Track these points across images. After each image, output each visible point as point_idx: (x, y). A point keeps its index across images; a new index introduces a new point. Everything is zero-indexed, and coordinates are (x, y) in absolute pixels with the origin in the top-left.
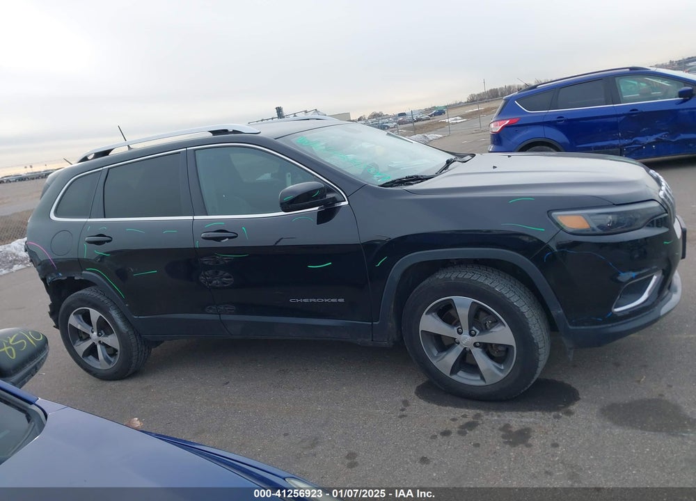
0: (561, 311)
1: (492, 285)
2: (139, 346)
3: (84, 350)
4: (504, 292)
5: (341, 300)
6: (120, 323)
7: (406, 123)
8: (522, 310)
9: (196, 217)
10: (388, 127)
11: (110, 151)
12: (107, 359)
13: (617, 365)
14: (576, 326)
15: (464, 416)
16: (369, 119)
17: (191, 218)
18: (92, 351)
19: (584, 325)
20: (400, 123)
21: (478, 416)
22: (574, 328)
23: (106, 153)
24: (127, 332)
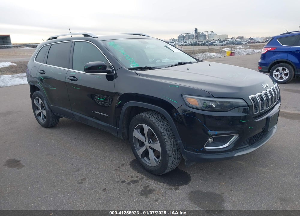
0: (181, 142)
1: (156, 123)
2: (53, 117)
3: (37, 113)
4: (159, 127)
5: (107, 115)
6: (46, 106)
7: (252, 43)
8: (164, 137)
9: (69, 70)
10: (242, 44)
11: (57, 37)
12: (43, 119)
13: (220, 174)
14: (187, 150)
15: (137, 177)
16: (237, 39)
17: (67, 69)
18: (39, 114)
19: (190, 151)
20: (248, 43)
21: (142, 178)
22: (186, 151)
23: (56, 38)
24: (49, 111)
